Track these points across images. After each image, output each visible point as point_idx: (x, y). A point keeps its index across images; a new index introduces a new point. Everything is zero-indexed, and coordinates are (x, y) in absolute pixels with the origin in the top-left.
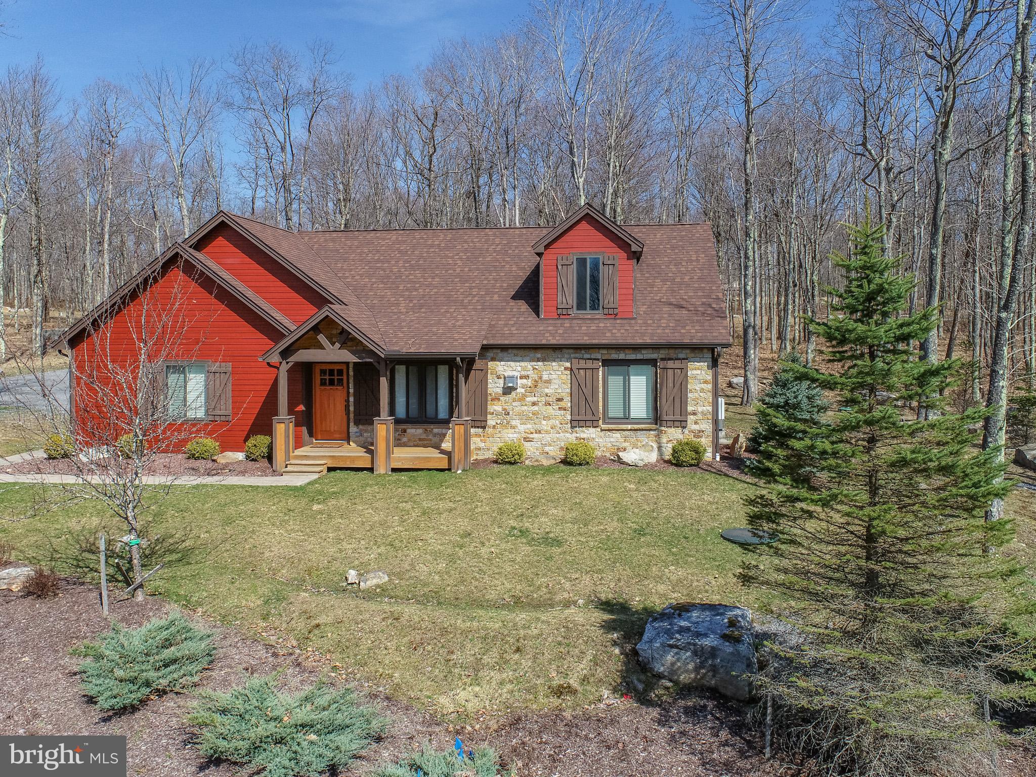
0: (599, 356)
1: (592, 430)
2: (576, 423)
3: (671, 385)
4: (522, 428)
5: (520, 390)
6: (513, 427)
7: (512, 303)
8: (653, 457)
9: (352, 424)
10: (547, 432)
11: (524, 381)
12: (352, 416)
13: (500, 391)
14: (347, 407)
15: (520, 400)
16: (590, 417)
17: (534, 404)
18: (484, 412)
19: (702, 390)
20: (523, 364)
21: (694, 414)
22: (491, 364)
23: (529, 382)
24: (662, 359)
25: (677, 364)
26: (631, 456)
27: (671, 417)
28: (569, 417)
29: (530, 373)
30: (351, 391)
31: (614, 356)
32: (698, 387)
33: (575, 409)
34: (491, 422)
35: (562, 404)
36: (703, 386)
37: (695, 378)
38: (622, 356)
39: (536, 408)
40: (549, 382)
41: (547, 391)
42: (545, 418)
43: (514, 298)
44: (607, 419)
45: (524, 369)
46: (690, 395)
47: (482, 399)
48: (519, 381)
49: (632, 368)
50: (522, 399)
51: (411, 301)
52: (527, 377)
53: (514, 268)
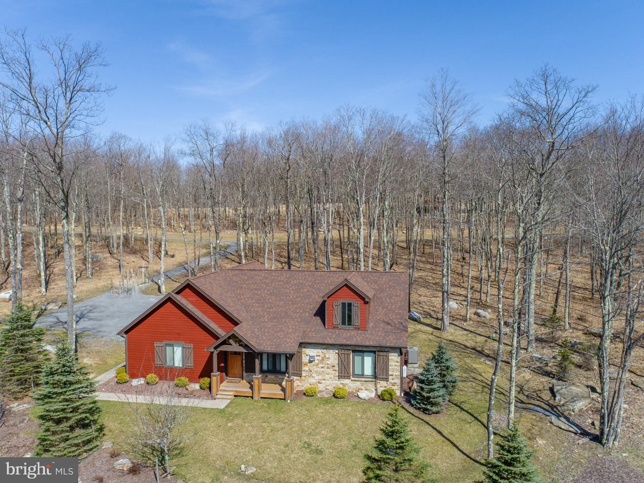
0: (350, 348)
1: (347, 380)
2: (340, 377)
3: (382, 362)
4: (317, 378)
5: (316, 361)
6: (313, 377)
7: (314, 318)
8: (373, 395)
9: (244, 372)
10: (328, 380)
11: (318, 358)
12: (244, 368)
13: (307, 361)
14: (242, 364)
15: (316, 365)
16: (346, 375)
17: (322, 367)
18: (301, 370)
19: (396, 365)
20: (318, 350)
21: (392, 375)
22: (303, 350)
23: (320, 358)
24: (378, 351)
25: (385, 354)
26: (363, 394)
27: (382, 377)
28: (337, 374)
29: (321, 354)
30: (244, 358)
31: (357, 349)
32: (394, 364)
33: (340, 371)
34: (304, 374)
35: (334, 368)
36: (396, 364)
37: (392, 360)
38: (360, 349)
39: (323, 369)
40: (329, 358)
41: (328, 362)
42: (327, 374)
43: (315, 315)
44: (355, 375)
45: (318, 352)
46: (390, 367)
47: (300, 364)
48: (316, 358)
49: (365, 354)
50: (317, 365)
51: (270, 315)
52: (319, 356)
53: (317, 297)
